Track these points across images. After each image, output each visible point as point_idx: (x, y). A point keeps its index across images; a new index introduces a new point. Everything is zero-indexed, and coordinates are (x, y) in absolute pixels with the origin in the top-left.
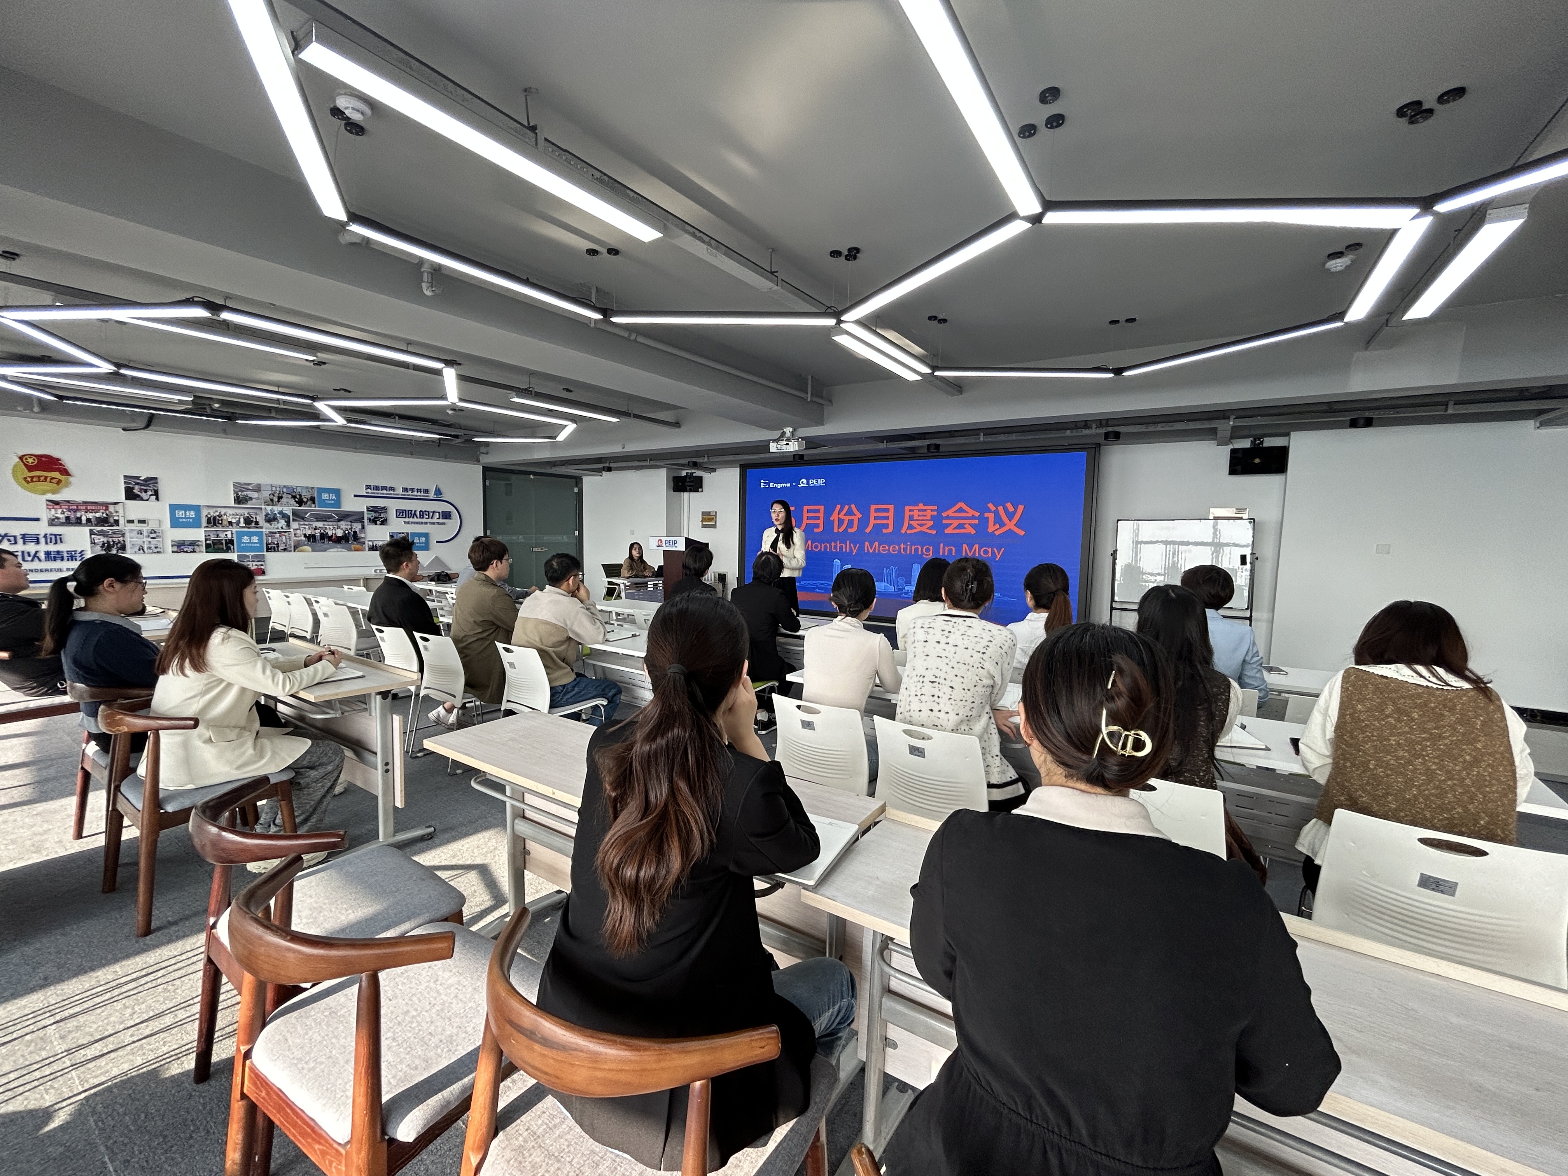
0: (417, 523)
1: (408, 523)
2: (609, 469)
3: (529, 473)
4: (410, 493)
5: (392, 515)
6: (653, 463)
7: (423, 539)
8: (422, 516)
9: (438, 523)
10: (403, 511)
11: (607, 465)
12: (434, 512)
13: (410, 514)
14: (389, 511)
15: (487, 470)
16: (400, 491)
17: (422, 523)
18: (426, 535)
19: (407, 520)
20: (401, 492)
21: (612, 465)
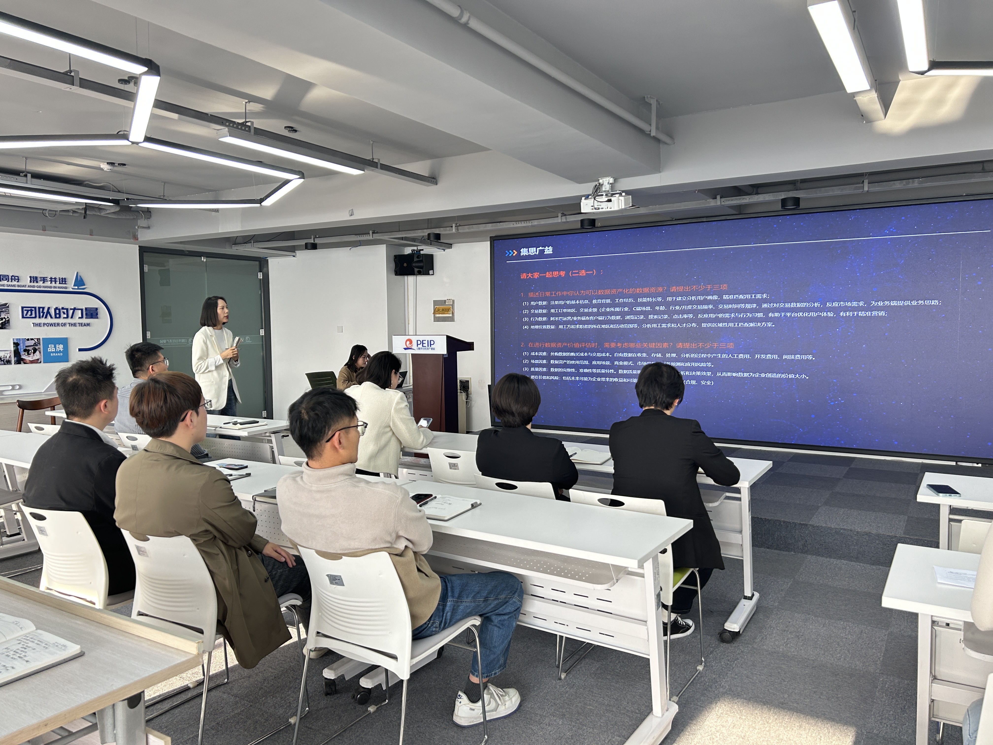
0: (51, 325)
1: (39, 325)
2: (314, 247)
3: (200, 254)
4: (41, 283)
5: (15, 315)
6: (377, 236)
7: (61, 347)
8: (58, 315)
9: (81, 325)
10: (31, 309)
11: (312, 241)
12: (74, 309)
13: (42, 312)
14: (11, 309)
15: (143, 250)
16: (26, 282)
17: (58, 324)
18: (64, 341)
19: (37, 321)
20: (28, 283)
21: (317, 241)
